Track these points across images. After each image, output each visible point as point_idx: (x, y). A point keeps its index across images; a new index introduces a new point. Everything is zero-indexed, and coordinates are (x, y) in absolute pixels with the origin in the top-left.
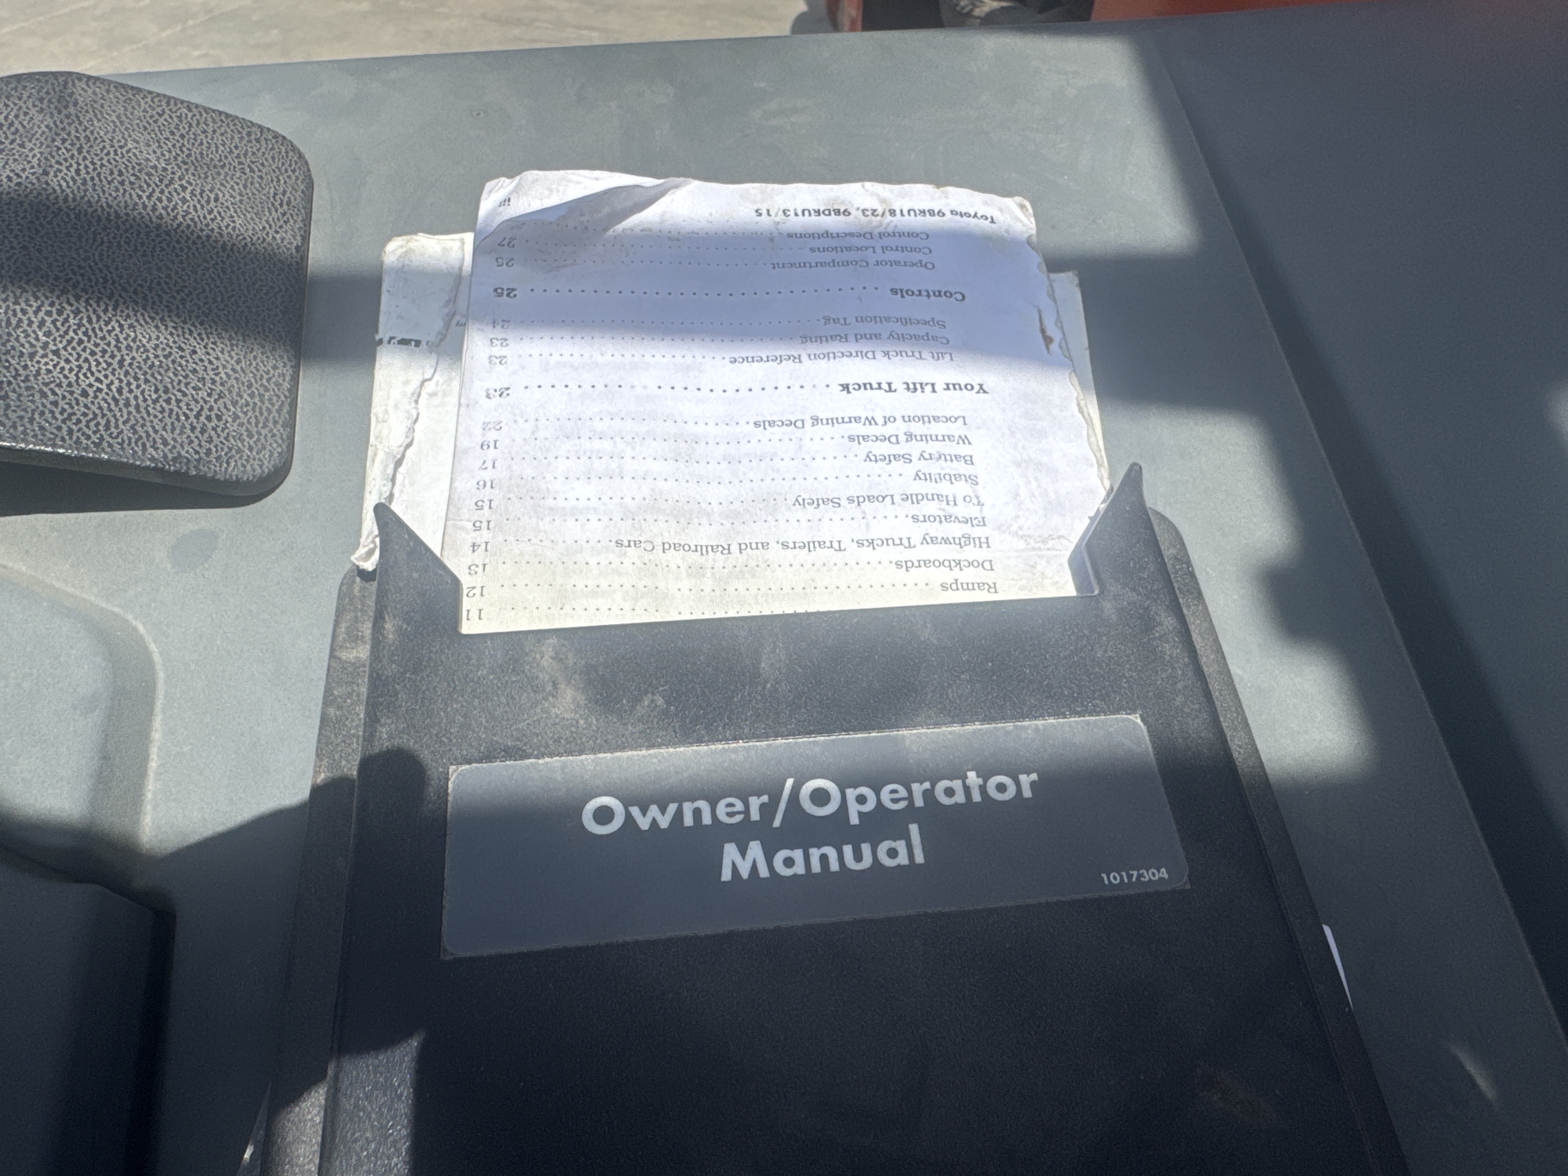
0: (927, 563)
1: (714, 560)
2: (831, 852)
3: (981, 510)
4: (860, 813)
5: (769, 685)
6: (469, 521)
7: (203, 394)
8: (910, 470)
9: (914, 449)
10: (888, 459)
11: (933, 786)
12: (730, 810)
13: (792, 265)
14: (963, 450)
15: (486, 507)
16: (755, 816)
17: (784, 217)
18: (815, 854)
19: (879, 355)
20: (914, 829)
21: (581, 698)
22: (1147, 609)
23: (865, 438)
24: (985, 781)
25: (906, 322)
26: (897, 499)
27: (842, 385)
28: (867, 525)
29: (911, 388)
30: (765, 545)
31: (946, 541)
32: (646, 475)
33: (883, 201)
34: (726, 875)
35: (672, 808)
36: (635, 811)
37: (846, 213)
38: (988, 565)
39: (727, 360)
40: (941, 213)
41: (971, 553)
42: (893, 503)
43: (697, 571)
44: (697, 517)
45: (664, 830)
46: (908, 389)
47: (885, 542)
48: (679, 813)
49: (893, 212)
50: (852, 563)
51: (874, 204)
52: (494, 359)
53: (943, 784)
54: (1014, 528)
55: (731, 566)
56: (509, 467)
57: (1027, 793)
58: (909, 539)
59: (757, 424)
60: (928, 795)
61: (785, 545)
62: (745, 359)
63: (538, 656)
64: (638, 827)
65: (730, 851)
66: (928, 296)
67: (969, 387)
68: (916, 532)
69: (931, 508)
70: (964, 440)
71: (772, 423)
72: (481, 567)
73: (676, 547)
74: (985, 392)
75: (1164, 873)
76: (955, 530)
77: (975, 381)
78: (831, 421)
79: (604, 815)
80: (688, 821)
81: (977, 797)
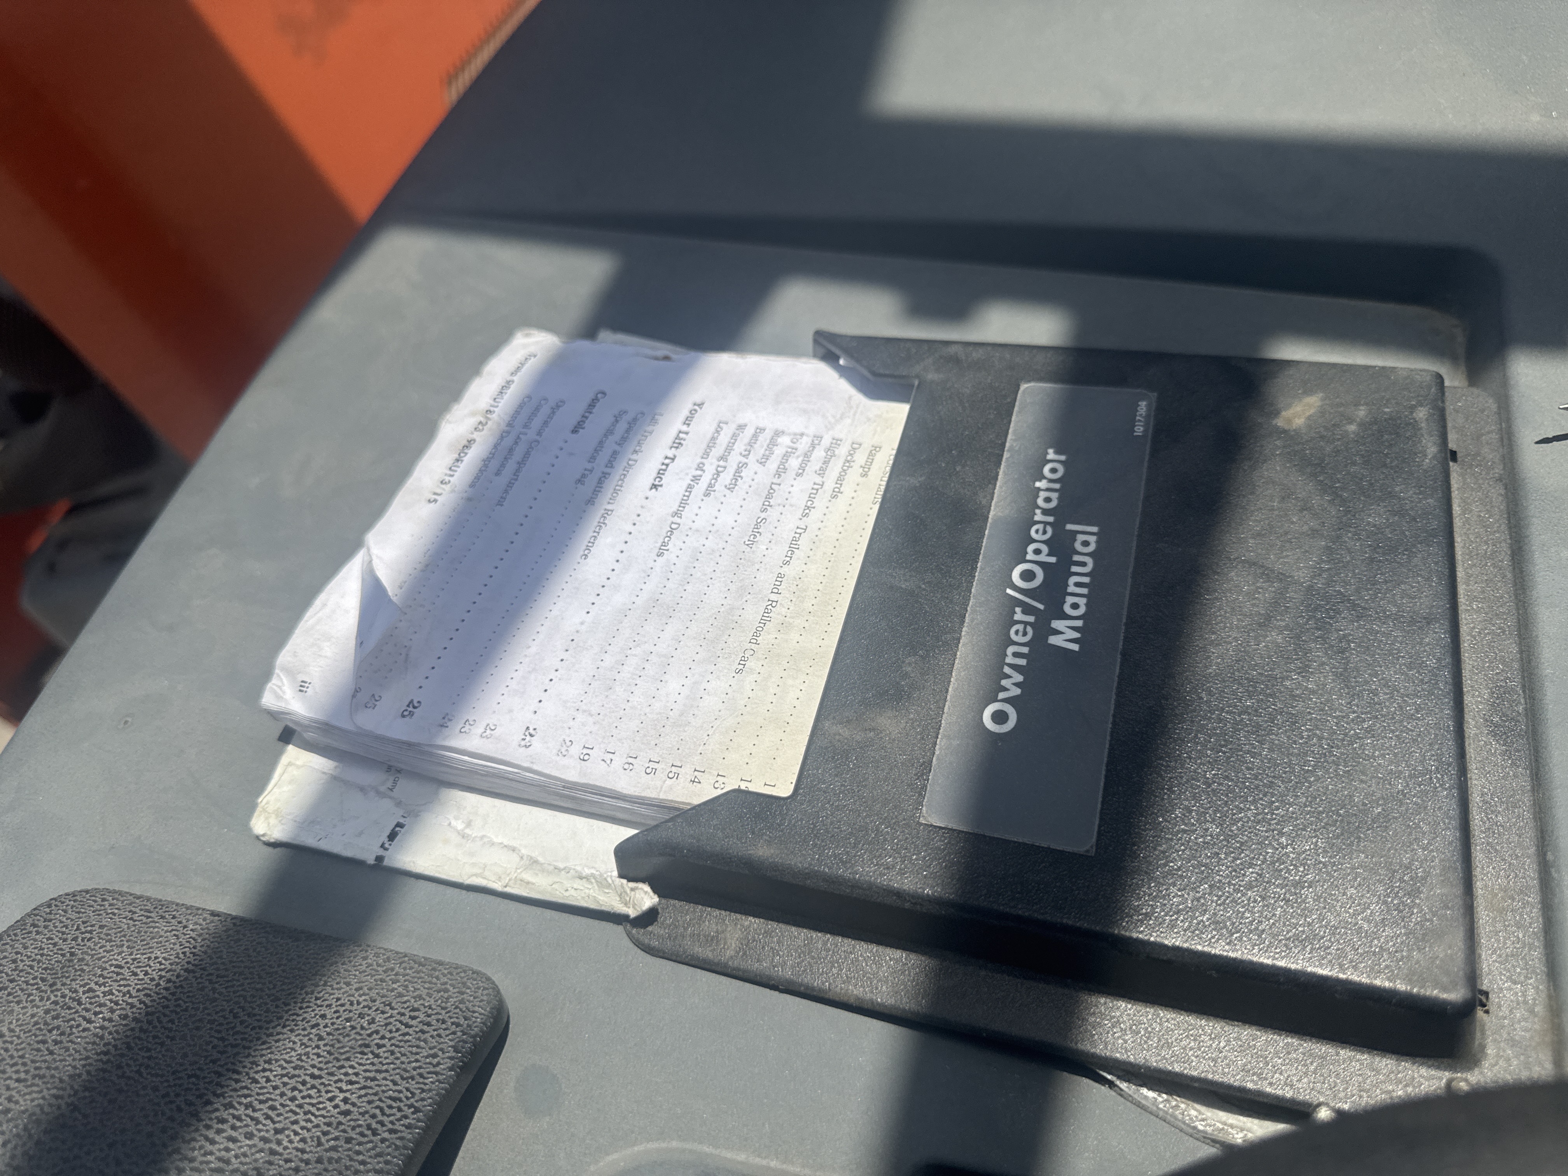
0: (840, 480)
1: (778, 614)
2: (1073, 580)
3: (808, 436)
4: (1048, 555)
5: (923, 586)
6: (665, 781)
7: (379, 1018)
8: (753, 465)
9: (734, 459)
10: (737, 475)
11: (1039, 507)
12: (1020, 633)
13: (506, 492)
14: (749, 432)
15: (656, 766)
16: (1031, 619)
17: (449, 486)
18: (1071, 589)
19: (634, 457)
20: (1069, 527)
21: (890, 713)
22: (941, 357)
23: (710, 485)
24: (1045, 478)
25: (610, 432)
26: (776, 480)
27: (651, 489)
28: (791, 505)
29: (677, 443)
30: (780, 576)
31: (826, 462)
32: (676, 640)
33: (473, 414)
34: (1075, 647)
35: (1007, 670)
36: (1001, 696)
37: (470, 442)
38: (855, 447)
39: (582, 561)
40: (509, 383)
41: (843, 451)
42: (779, 485)
43: (785, 627)
44: (733, 616)
45: (1024, 679)
46: (677, 448)
47: (811, 498)
48: (1013, 666)
49: (489, 411)
50: (820, 525)
51: (472, 421)
52: (484, 735)
53: (1040, 502)
54: (833, 420)
55: (789, 603)
56: (620, 740)
57: (1063, 458)
58: (815, 484)
59: (660, 555)
60: (1045, 512)
61: (787, 563)
62: (588, 548)
63: (837, 737)
64: (1017, 696)
65: (1053, 640)
66: (591, 413)
67: (692, 412)
68: (811, 477)
69: (794, 463)
70: (741, 427)
71: (664, 544)
72: (719, 778)
73: (757, 634)
74: (703, 404)
75: (1143, 404)
76: (819, 454)
77: (689, 406)
78: (683, 503)
79: (1000, 717)
80: (1023, 662)
81: (1057, 486)
